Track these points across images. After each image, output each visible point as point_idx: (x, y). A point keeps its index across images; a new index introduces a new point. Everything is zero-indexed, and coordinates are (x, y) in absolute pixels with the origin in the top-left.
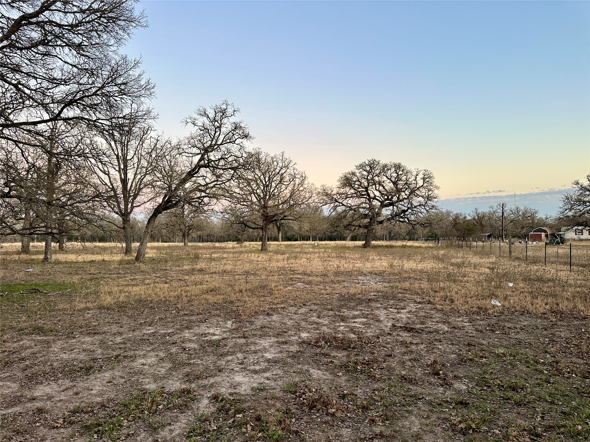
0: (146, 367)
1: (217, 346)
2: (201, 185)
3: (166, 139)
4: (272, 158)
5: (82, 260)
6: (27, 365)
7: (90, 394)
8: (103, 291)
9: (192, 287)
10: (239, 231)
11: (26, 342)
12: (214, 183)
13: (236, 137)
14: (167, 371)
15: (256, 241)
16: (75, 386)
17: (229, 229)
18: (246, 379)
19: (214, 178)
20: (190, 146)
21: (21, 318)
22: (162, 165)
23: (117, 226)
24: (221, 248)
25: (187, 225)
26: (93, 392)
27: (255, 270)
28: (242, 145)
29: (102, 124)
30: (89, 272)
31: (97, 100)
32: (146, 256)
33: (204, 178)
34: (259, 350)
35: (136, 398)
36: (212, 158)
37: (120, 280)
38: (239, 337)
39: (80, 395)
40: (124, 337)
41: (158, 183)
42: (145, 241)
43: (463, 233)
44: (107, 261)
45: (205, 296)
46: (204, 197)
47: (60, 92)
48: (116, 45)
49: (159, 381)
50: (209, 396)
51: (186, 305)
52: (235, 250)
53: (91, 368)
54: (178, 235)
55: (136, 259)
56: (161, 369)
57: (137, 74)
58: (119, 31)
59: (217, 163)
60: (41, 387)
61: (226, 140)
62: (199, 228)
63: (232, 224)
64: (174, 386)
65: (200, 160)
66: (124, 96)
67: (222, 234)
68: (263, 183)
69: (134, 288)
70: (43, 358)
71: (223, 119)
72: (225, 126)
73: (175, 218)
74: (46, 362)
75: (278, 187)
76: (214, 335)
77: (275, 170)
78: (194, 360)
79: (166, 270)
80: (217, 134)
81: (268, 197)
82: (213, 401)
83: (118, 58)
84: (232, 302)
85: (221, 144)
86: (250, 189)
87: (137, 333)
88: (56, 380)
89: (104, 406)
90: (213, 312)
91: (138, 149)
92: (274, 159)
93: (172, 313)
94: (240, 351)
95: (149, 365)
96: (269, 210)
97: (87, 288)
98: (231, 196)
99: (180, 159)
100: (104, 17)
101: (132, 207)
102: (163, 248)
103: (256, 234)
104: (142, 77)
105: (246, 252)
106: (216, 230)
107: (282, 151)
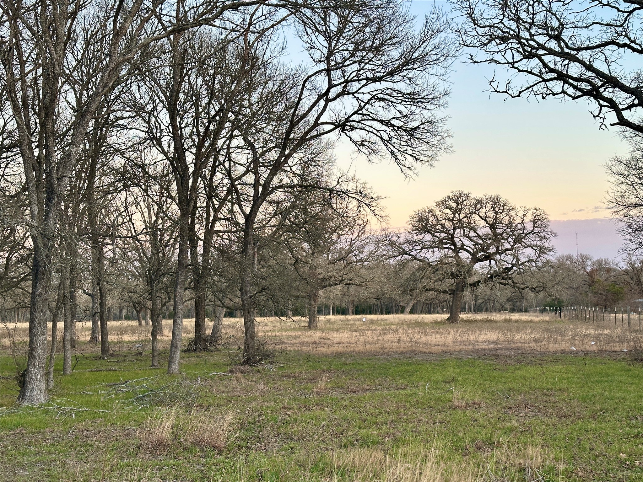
43: (604, 297)
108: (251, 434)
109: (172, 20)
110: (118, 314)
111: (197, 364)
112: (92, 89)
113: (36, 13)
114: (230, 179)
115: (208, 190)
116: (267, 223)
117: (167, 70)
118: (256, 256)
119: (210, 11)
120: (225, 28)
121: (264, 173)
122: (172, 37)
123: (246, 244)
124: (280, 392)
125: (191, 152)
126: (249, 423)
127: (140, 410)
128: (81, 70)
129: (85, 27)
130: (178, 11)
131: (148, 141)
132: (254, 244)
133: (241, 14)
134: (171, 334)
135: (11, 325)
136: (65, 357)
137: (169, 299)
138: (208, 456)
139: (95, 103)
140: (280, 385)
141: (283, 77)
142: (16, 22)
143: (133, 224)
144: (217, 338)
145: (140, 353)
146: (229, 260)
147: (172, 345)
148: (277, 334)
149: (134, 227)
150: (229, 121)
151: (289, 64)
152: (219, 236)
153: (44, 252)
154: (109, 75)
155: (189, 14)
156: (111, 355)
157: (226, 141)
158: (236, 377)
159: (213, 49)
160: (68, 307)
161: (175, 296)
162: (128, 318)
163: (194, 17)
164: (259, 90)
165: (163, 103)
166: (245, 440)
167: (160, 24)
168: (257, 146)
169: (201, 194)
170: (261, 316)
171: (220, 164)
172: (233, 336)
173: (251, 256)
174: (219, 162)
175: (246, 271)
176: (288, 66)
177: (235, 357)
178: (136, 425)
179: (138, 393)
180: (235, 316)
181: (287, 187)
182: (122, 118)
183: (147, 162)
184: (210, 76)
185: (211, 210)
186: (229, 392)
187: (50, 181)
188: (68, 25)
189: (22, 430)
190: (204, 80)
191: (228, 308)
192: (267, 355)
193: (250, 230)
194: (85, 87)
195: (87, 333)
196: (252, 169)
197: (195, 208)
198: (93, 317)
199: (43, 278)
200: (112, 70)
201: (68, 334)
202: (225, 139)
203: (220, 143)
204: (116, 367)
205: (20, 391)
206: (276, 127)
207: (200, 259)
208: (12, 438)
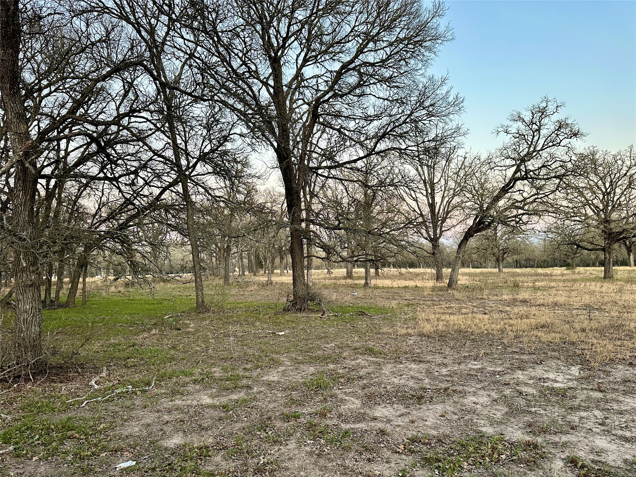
0: (478, 406)
1: (562, 396)
2: (518, 201)
3: (475, 155)
4: (614, 157)
5: (397, 286)
6: (365, 384)
7: (425, 425)
8: (420, 318)
9: (516, 320)
10: (568, 254)
11: (361, 361)
12: (534, 197)
13: (561, 138)
14: (503, 415)
15: (594, 265)
16: (409, 413)
17: (555, 252)
18: (614, 447)
19: (534, 191)
20: (503, 158)
21: (354, 338)
22: (471, 184)
23: (427, 252)
24: (546, 275)
25: (501, 248)
26: (427, 423)
27: (600, 304)
28: (570, 146)
29: (412, 150)
30: (405, 298)
31: (406, 128)
32: (459, 282)
33: (521, 192)
34: (625, 411)
35: (472, 440)
36: (531, 168)
37: (435, 307)
38: (592, 389)
39: (416, 424)
40: (449, 369)
41: (468, 204)
42: (457, 268)
44: (419, 287)
45: (535, 332)
46: (523, 214)
47: (373, 128)
48: (424, 68)
49: (496, 426)
50: (563, 457)
51: (513, 341)
52: (564, 278)
53: (422, 397)
54: (490, 260)
55: (448, 286)
56: (496, 412)
57: (444, 92)
58: (425, 54)
59: (537, 172)
60: (379, 408)
61: (548, 144)
62: (515, 251)
63: (559, 245)
64: (515, 435)
65: (515, 173)
66: (432, 118)
67: (545, 258)
68: (601, 190)
69: (452, 317)
70: (377, 379)
71: (543, 120)
72: (546, 127)
73: (487, 240)
74: (381, 383)
75: (625, 193)
76: (556, 381)
77: (619, 171)
78: (536, 409)
79: (482, 299)
80: (536, 138)
81: (610, 208)
82: (569, 464)
83: (425, 80)
84: (573, 343)
85: (542, 150)
86: (583, 199)
87: (462, 366)
88: (392, 404)
89: (440, 440)
90: (549, 353)
91: (445, 170)
92: (618, 158)
93: (497, 349)
94: (597, 407)
95: (482, 405)
96: (613, 225)
97: (406, 314)
98: (557, 211)
99: (491, 174)
100: (411, 44)
101: (441, 232)
102: (475, 275)
103: (593, 257)
104: (450, 94)
105: (583, 280)
106: (537, 253)
107: (630, 145)
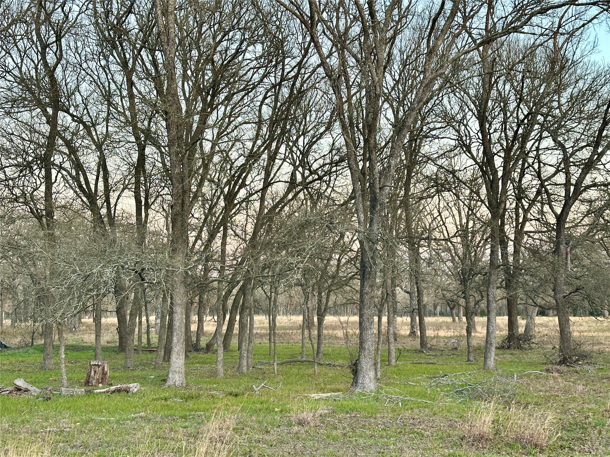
108: (573, 435)
109: (481, 32)
110: (433, 310)
111: (511, 361)
112: (407, 104)
113: (360, 42)
114: (540, 179)
115: (517, 192)
116: (580, 222)
117: (476, 80)
118: (569, 256)
119: (518, 19)
120: (534, 34)
121: (576, 172)
122: (481, 48)
123: (557, 244)
124: (601, 394)
125: (500, 156)
126: (571, 424)
127: (460, 403)
128: (398, 88)
129: (401, 48)
130: (487, 23)
131: (459, 148)
132: (566, 244)
133: (550, 18)
134: (485, 332)
135: (343, 319)
136: (389, 349)
137: (482, 297)
138: (531, 454)
139: (411, 118)
140: (600, 388)
141: (593, 75)
142: (343, 52)
143: (446, 227)
144: (531, 336)
145: (456, 349)
146: (541, 260)
147: (487, 342)
148: (594, 334)
149: (447, 230)
150: (539, 124)
151: (600, 62)
152: (529, 236)
153: (369, 254)
154: (423, 90)
155: (497, 25)
156: (429, 349)
157: (534, 143)
158: (553, 377)
159: (521, 55)
160: (390, 304)
161: (488, 295)
162: (442, 314)
163: (503, 27)
164: (569, 90)
165: (472, 112)
166: (567, 441)
167: (470, 38)
168: (567, 146)
169: (511, 197)
170: (574, 316)
171: (529, 166)
172: (547, 335)
173: (564, 256)
174: (528, 163)
175: (559, 271)
176: (599, 63)
177: (551, 356)
178: (458, 417)
179: (457, 386)
180: (547, 315)
181: (601, 185)
182: (435, 129)
183: (457, 168)
184: (517, 81)
185: (520, 211)
186: (546, 391)
187: (373, 191)
188: (387, 50)
189: (357, 414)
190: (512, 85)
191: (540, 307)
192: (584, 356)
193: (562, 230)
194: (401, 103)
195: (406, 327)
196: (563, 169)
197: (505, 210)
198: (411, 313)
199: (369, 278)
200: (427, 85)
201: (391, 329)
202: (533, 141)
203: (529, 145)
204: (435, 361)
205: (353, 379)
206: (587, 125)
207: (511, 259)
208: (349, 420)
